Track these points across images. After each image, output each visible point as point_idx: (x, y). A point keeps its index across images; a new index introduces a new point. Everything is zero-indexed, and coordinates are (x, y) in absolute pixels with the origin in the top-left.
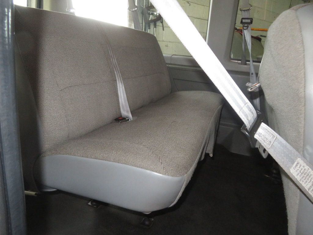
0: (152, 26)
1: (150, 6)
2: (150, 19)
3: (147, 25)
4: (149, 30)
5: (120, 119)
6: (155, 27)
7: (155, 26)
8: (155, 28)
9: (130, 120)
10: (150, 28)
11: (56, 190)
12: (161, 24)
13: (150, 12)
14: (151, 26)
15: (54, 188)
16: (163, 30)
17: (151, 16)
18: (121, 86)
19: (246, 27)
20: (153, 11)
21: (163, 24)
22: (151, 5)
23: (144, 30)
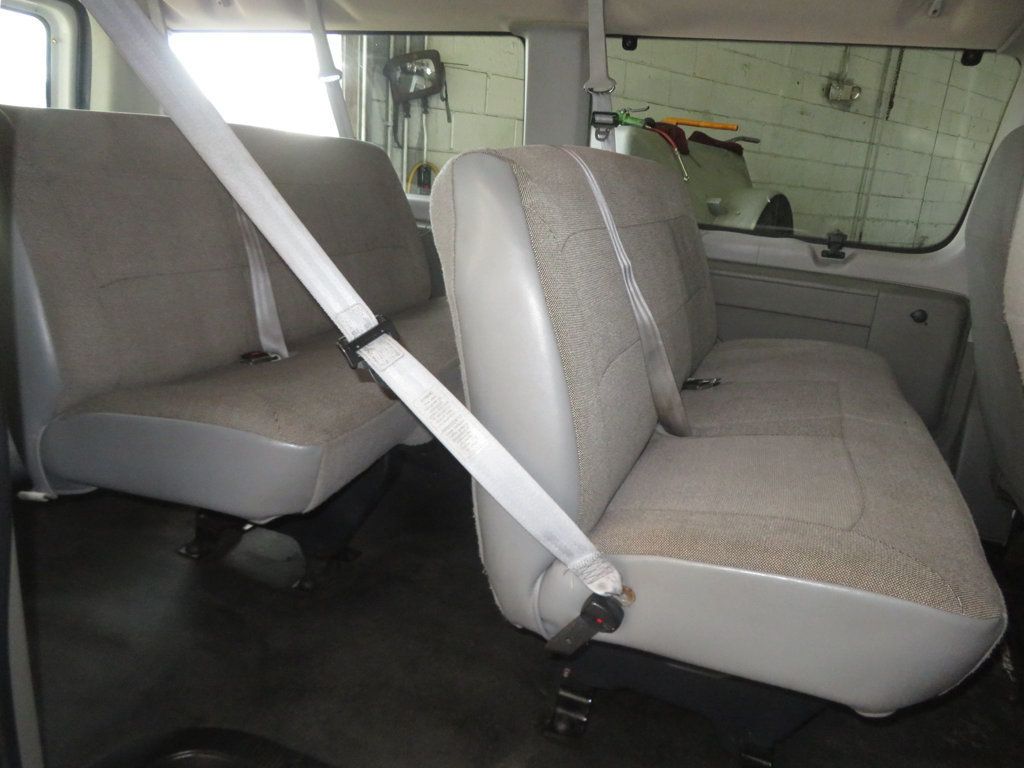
0: (416, 109)
1: (408, 51)
2: (412, 90)
3: (401, 107)
4: (406, 120)
5: (255, 356)
6: (426, 112)
7: (426, 108)
8: (424, 116)
9: (280, 358)
10: (408, 115)
11: (93, 489)
12: (442, 104)
13: (413, 68)
14: (412, 109)
15: (88, 484)
16: (449, 120)
17: (415, 80)
18: (261, 279)
19: (601, 133)
20: (423, 64)
21: (447, 105)
22: (411, 49)
23: (363, 139)
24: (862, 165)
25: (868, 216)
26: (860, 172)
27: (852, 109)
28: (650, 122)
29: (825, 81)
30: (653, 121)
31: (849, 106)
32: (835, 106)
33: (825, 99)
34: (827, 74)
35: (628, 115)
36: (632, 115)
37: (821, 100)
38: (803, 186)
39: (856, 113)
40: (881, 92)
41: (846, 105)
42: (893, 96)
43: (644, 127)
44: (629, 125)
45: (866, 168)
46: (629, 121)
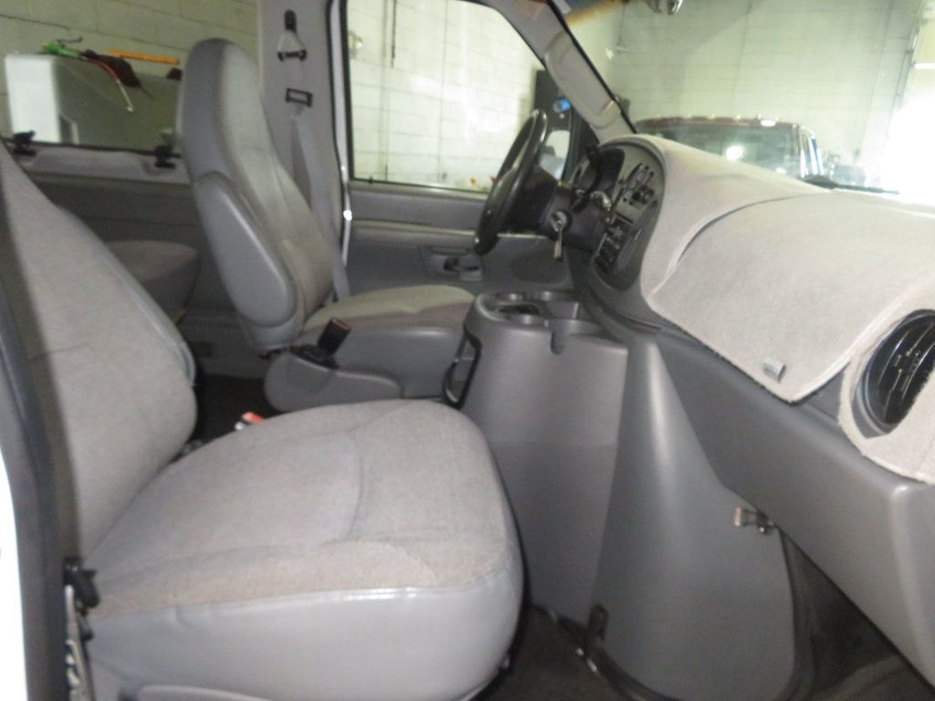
24: (377, 106)
26: (378, 112)
27: (358, 58)
28: (90, 56)
30: (94, 53)
31: (355, 54)
35: (64, 45)
36: (68, 45)
40: (384, 45)
41: (353, 53)
42: (393, 47)
44: (63, 56)
45: (382, 110)
46: (65, 52)
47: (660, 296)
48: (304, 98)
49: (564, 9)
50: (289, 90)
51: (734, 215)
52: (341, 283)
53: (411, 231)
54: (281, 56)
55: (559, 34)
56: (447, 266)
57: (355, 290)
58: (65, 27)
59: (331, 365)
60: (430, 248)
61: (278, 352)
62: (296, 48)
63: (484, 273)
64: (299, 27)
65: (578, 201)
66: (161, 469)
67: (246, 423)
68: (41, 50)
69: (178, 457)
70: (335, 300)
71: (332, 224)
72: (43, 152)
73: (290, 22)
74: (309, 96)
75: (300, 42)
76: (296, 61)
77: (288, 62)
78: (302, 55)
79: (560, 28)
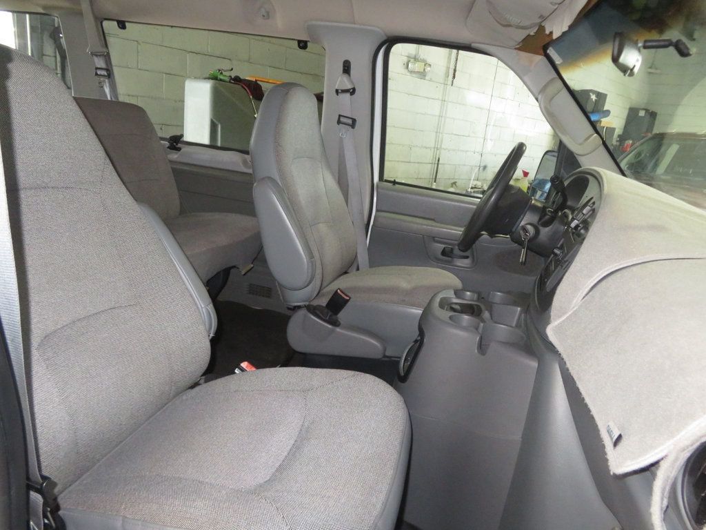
24: (437, 114)
25: (443, 146)
26: (437, 118)
27: (427, 78)
28: (237, 80)
29: (405, 59)
30: (240, 78)
31: (425, 76)
32: (414, 75)
33: (407, 71)
34: (407, 55)
35: (222, 73)
36: (224, 73)
37: (405, 71)
38: (394, 126)
39: (431, 80)
40: (448, 68)
41: (422, 75)
42: (455, 71)
43: (230, 82)
44: (221, 80)
45: (440, 116)
46: (222, 77)
47: (559, 329)
48: (350, 121)
49: (558, 60)
50: (340, 116)
51: (634, 269)
52: (363, 258)
53: (417, 224)
54: (337, 91)
55: (552, 80)
56: (444, 253)
57: (373, 263)
58: (230, 59)
59: (335, 323)
60: (434, 238)
61: (299, 307)
62: (349, 86)
63: (473, 261)
64: (352, 72)
65: (547, 217)
66: (179, 393)
67: (242, 370)
68: (208, 76)
69: (195, 385)
70: (358, 269)
71: (362, 213)
72: (185, 149)
73: (347, 68)
74: (354, 121)
75: (352, 82)
76: (348, 95)
77: (342, 96)
78: (352, 92)
79: (555, 75)
